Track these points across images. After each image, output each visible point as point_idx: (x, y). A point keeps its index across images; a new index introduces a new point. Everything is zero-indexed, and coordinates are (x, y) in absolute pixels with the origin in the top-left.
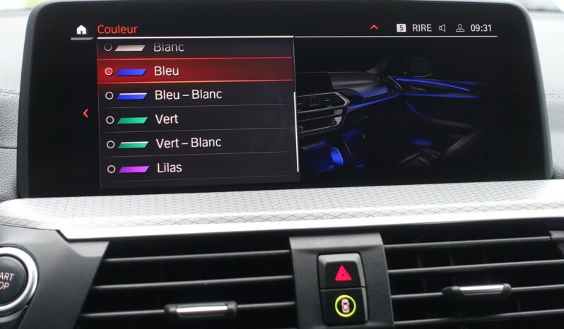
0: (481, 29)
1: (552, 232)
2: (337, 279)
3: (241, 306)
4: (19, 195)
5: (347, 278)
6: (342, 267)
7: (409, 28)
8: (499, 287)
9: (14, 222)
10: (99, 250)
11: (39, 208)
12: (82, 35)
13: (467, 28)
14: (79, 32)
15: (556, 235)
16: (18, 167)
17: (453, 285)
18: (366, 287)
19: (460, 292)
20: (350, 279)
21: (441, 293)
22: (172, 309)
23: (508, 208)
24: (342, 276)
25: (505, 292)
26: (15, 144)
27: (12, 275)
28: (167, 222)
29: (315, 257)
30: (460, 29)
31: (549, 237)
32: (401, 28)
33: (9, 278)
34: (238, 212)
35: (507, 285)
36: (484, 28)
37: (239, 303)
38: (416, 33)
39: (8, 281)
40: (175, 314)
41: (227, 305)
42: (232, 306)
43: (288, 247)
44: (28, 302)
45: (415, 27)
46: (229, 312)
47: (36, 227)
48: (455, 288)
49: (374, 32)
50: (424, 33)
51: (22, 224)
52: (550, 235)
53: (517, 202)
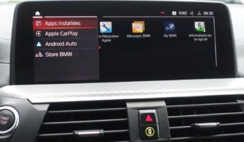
1: (237, 101)
4: (11, 84)
5: (151, 120)
7: (177, 13)
8: (215, 124)
9: (8, 95)
10: (45, 108)
13: (202, 13)
15: (239, 102)
18: (159, 124)
19: (199, 126)
21: (190, 126)
22: (76, 133)
25: (217, 126)
26: (9, 61)
27: (8, 118)
28: (74, 96)
29: (137, 111)
30: (199, 14)
31: (236, 103)
32: (174, 13)
34: (104, 92)
35: (218, 123)
36: (209, 13)
37: (105, 130)
38: (181, 15)
39: (7, 121)
40: (78, 135)
41: (100, 131)
42: (102, 131)
43: (126, 106)
44: (15, 130)
45: (180, 13)
46: (101, 134)
48: (196, 124)
49: (163, 15)
50: (184, 15)
51: (12, 96)
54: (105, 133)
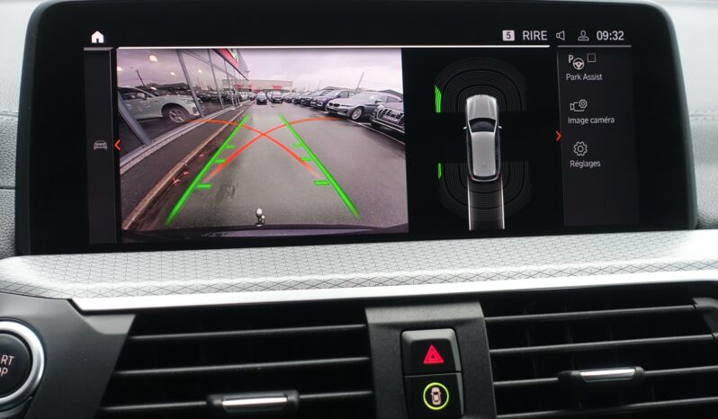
0: (610, 37)
1: (696, 300)
2: (425, 362)
3: (303, 397)
4: (19, 252)
5: (439, 360)
6: (432, 347)
7: (518, 35)
8: (630, 371)
9: (12, 288)
10: (123, 326)
11: (45, 269)
12: (98, 45)
13: (592, 35)
14: (94, 41)
15: (702, 303)
16: (16, 213)
17: (571, 369)
18: (462, 372)
19: (581, 377)
20: (442, 361)
21: (556, 379)
22: (217, 402)
23: (641, 269)
24: (433, 358)
25: (636, 377)
26: (12, 182)
27: (11, 357)
29: (398, 333)
30: (583, 37)
31: (692, 306)
33: (8, 362)
34: (300, 275)
35: (639, 369)
36: (613, 36)
37: (301, 392)
38: (527, 42)
39: (7, 366)
40: (221, 407)
41: (286, 396)
42: (293, 397)
43: (364, 320)
44: (32, 393)
45: (526, 35)
46: (288, 405)
47: (42, 295)
48: (575, 373)
50: (537, 42)
51: (23, 290)
52: (693, 303)
53: (652, 261)
54: (302, 402)
